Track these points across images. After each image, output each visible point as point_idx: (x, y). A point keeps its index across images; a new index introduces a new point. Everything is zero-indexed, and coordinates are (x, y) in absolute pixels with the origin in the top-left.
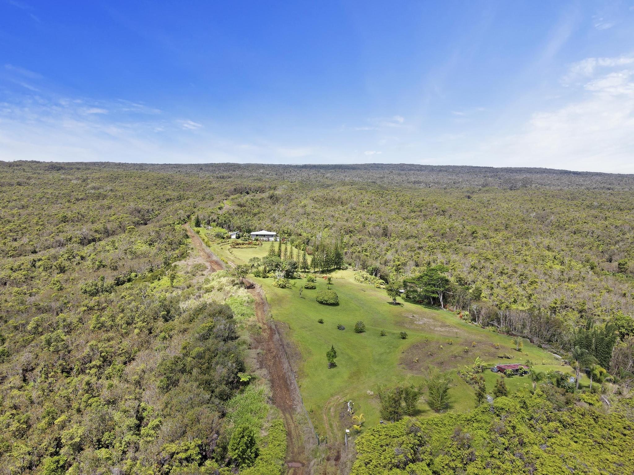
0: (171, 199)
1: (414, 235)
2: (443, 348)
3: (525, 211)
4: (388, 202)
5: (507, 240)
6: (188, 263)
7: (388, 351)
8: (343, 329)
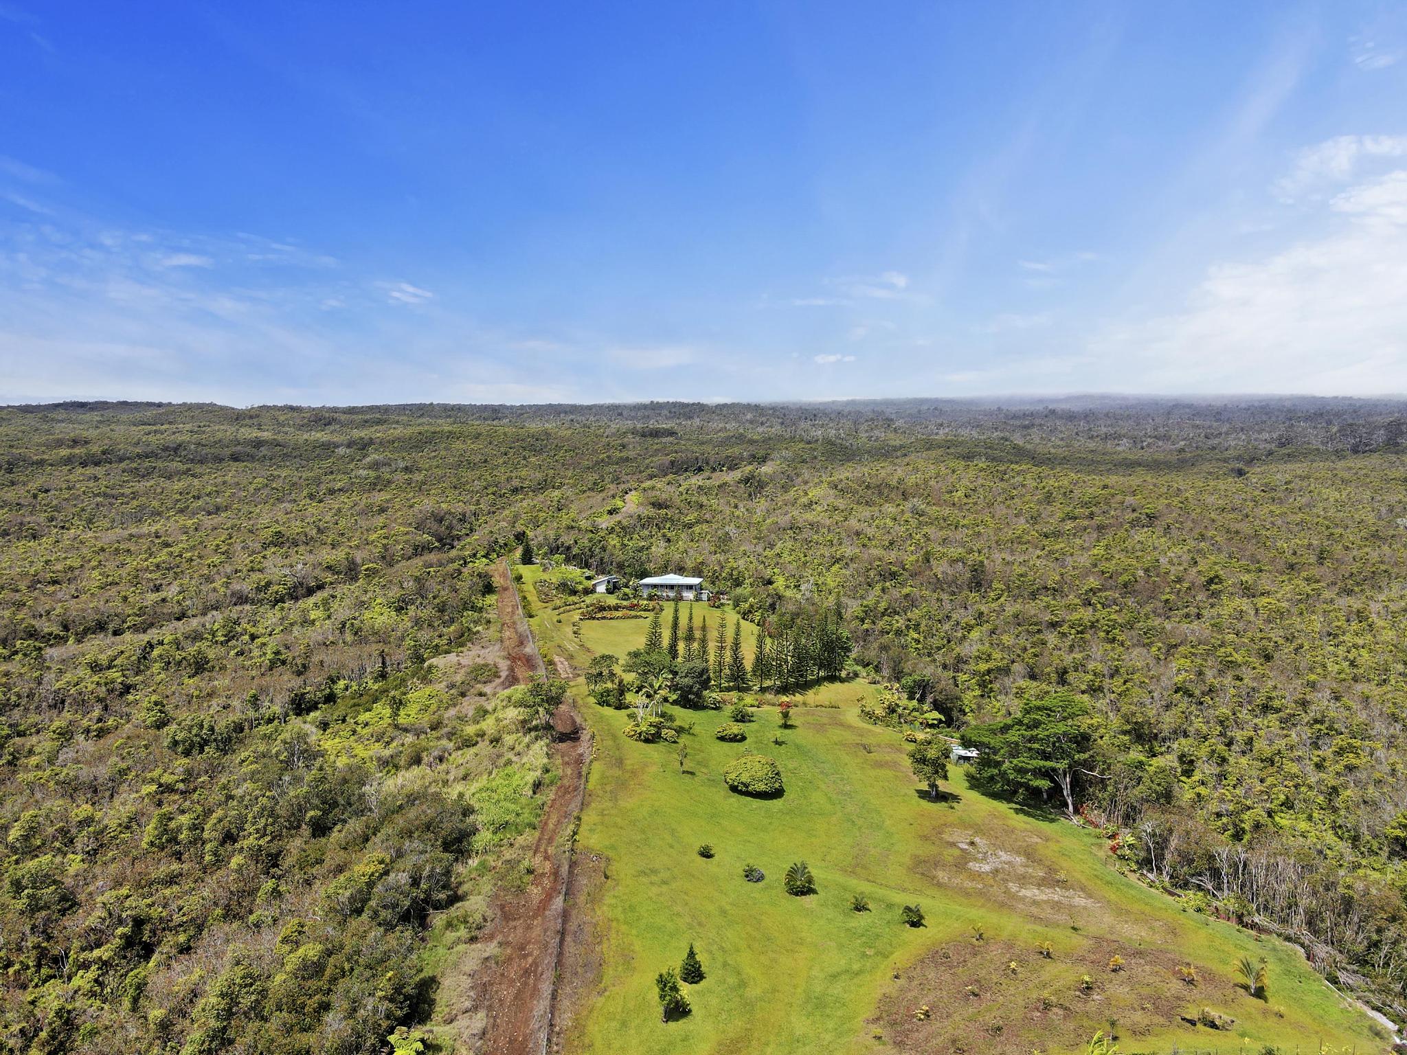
0: (522, 487)
1: (1050, 584)
2: (1019, 970)
3: (1384, 510)
4: (1015, 492)
5: (1306, 602)
6: (462, 661)
7: (856, 967)
8: (758, 880)
